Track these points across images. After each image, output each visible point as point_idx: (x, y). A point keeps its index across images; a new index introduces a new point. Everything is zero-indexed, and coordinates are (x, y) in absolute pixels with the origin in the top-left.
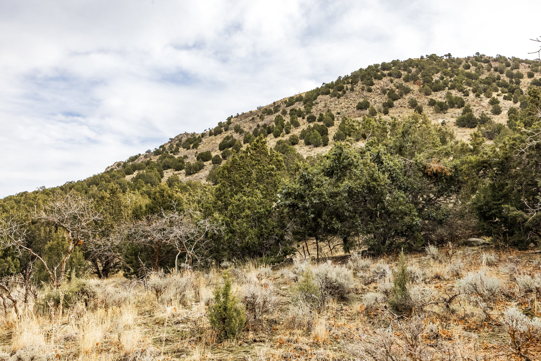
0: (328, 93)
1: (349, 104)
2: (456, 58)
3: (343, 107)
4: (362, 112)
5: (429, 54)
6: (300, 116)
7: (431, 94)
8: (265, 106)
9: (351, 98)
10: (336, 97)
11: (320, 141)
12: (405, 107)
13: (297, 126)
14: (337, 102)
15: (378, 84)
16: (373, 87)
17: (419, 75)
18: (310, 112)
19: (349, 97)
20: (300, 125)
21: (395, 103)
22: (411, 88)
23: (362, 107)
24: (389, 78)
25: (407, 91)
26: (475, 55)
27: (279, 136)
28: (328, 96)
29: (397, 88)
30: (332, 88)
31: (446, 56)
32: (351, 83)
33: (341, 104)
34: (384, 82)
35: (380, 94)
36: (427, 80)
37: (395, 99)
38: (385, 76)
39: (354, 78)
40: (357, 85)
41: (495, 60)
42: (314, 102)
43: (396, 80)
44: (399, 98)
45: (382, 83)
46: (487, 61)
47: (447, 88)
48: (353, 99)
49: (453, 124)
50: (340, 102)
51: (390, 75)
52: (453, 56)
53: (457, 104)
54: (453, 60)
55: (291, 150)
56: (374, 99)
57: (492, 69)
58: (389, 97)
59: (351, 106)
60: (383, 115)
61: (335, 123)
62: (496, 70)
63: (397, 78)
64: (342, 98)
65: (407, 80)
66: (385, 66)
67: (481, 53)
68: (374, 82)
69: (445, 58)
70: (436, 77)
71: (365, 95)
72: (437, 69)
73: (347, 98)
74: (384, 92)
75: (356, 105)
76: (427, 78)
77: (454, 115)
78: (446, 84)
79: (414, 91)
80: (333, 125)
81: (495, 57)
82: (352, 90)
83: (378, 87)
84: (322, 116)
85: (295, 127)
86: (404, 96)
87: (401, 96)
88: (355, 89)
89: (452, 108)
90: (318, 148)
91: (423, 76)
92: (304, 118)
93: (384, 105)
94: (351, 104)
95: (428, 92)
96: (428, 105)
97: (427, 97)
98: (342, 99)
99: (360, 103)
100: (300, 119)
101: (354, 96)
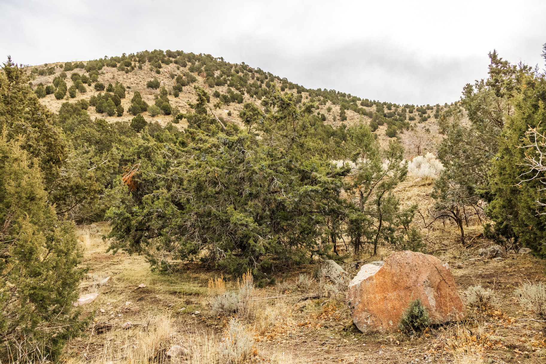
0: (114, 66)
1: (138, 80)
2: (227, 62)
3: (133, 83)
4: (153, 91)
5: (206, 54)
6: (85, 82)
7: (214, 87)
8: (33, 65)
9: (140, 76)
10: (124, 72)
11: (113, 111)
12: (192, 94)
13: (84, 92)
14: (125, 77)
15: (166, 69)
16: (161, 70)
17: (203, 68)
18: (97, 81)
19: (137, 74)
20: (86, 91)
21: (183, 88)
22: (197, 78)
23: (153, 85)
24: (175, 65)
25: (194, 80)
26: (241, 64)
27: (62, 98)
28: (115, 69)
29: (184, 75)
30: (119, 62)
31: (219, 58)
32: (139, 61)
33: (130, 79)
34: (171, 67)
35: (168, 78)
36: (210, 75)
37: (184, 85)
38: (171, 62)
39: (142, 58)
40: (145, 65)
41: (256, 72)
42: (100, 72)
43: (182, 69)
44: (187, 85)
45: (169, 68)
46: (251, 71)
47: (226, 85)
48: (142, 77)
49: (237, 116)
50: (129, 77)
51: (176, 62)
52: (225, 61)
53: (237, 100)
54: (226, 64)
55: (84, 114)
56: (163, 81)
57: (255, 78)
58: (178, 82)
59: (140, 83)
60: (174, 97)
61: (126, 96)
62: (258, 79)
63: (182, 66)
64: (130, 73)
65: (192, 70)
66: (170, 54)
67: (246, 64)
68: (162, 66)
69: (218, 60)
70: (217, 73)
71: (154, 75)
72: (217, 67)
73: (136, 75)
74: (172, 76)
75: (146, 83)
76: (210, 73)
77: (236, 108)
78: (225, 81)
79: (199, 81)
80: (125, 98)
81: (256, 69)
82: (140, 68)
83: (166, 70)
84: (112, 87)
85: (81, 92)
86: (191, 84)
87: (188, 83)
88: (143, 68)
89: (233, 102)
90: (112, 117)
91: (206, 70)
92: (90, 85)
93: (175, 88)
94: (141, 81)
95: (212, 84)
96: (214, 96)
97: (211, 88)
98: (130, 75)
99: (151, 82)
100: (85, 85)
101: (143, 74)
